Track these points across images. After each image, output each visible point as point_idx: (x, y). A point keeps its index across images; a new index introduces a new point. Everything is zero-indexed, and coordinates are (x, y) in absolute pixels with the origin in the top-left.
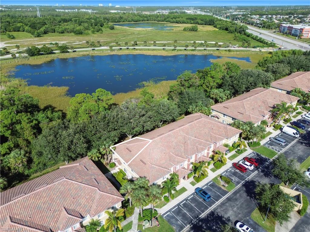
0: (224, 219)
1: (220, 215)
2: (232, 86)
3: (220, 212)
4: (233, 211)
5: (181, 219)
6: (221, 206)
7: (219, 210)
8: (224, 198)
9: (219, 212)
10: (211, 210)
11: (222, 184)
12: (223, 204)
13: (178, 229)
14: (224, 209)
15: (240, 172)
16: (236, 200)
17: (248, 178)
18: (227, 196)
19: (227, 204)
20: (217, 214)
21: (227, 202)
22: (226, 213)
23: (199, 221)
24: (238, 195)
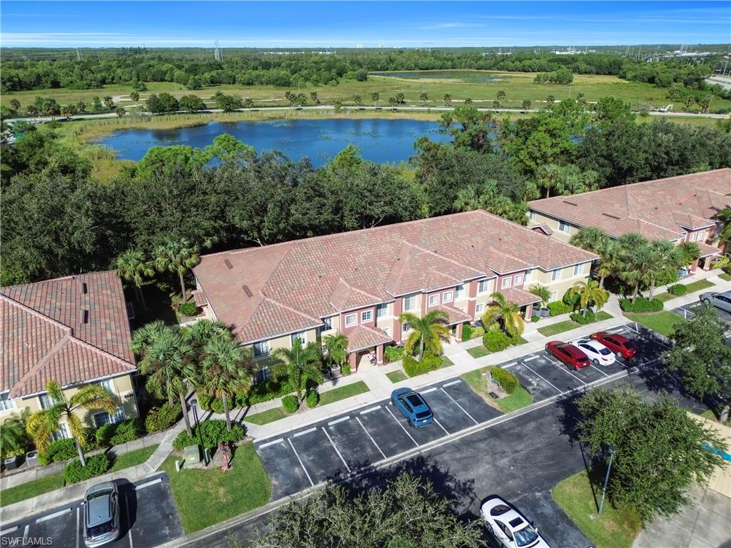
0: (451, 484)
1: (442, 470)
2: (609, 157)
3: (447, 464)
4: (495, 466)
5: (309, 464)
6: (457, 447)
7: (446, 457)
8: (478, 428)
9: (445, 462)
10: (418, 453)
11: (490, 391)
12: (467, 442)
13: (285, 487)
14: (464, 455)
15: (564, 369)
16: (519, 437)
17: (586, 385)
18: (493, 422)
19: (482, 445)
20: (434, 467)
21: (485, 439)
22: (466, 468)
23: (364, 477)
24: (532, 425)
